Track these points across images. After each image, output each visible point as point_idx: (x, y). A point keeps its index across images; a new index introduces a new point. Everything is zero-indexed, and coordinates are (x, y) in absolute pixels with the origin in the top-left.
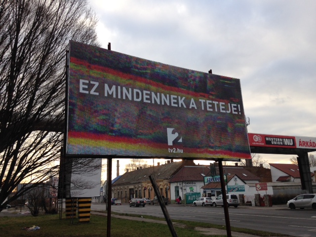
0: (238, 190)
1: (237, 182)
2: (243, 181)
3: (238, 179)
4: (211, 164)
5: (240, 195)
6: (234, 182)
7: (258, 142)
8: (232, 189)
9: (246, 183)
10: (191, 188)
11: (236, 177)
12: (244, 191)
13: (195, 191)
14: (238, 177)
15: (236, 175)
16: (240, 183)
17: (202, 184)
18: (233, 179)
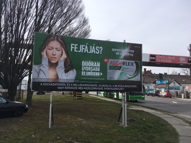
0: (176, 89)
1: (175, 85)
2: (179, 84)
3: (176, 83)
4: (160, 73)
5: (175, 92)
6: (174, 85)
7: (183, 61)
8: (172, 88)
9: (181, 85)
10: (148, 86)
11: (175, 82)
12: (179, 89)
13: (150, 88)
14: (176, 82)
15: (175, 80)
16: (177, 85)
17: (154, 85)
18: (173, 82)
